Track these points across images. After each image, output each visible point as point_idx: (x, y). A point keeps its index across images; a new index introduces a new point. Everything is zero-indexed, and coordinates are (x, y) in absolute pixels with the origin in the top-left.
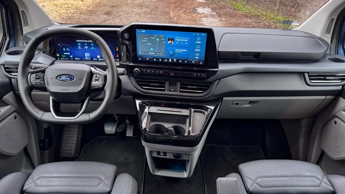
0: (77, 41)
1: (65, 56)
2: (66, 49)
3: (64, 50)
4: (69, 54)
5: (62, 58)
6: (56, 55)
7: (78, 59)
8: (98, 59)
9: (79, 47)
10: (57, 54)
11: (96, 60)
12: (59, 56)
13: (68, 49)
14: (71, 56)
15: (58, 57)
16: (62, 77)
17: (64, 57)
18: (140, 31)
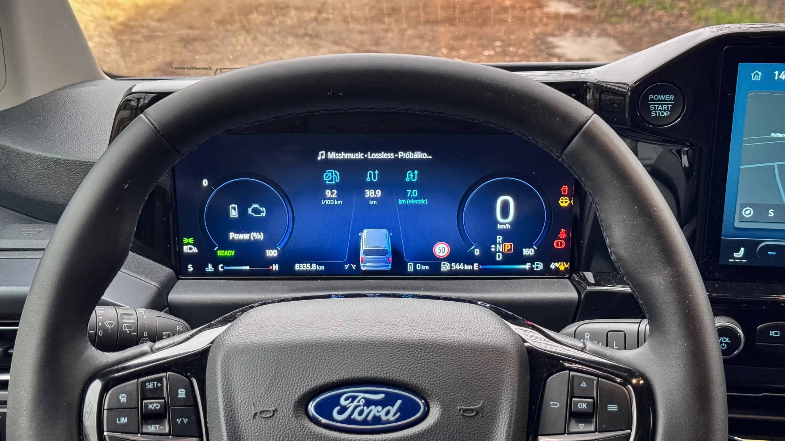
0: (321, 156)
1: (230, 253)
2: (242, 211)
3: (234, 213)
4: (258, 236)
5: (210, 268)
6: (181, 248)
7: (314, 267)
8: (435, 263)
9: (328, 193)
10: (186, 240)
11: (422, 272)
12: (195, 250)
13: (256, 211)
14: (272, 253)
15: (190, 258)
16: (342, 401)
17: (226, 261)
18: (768, 77)
